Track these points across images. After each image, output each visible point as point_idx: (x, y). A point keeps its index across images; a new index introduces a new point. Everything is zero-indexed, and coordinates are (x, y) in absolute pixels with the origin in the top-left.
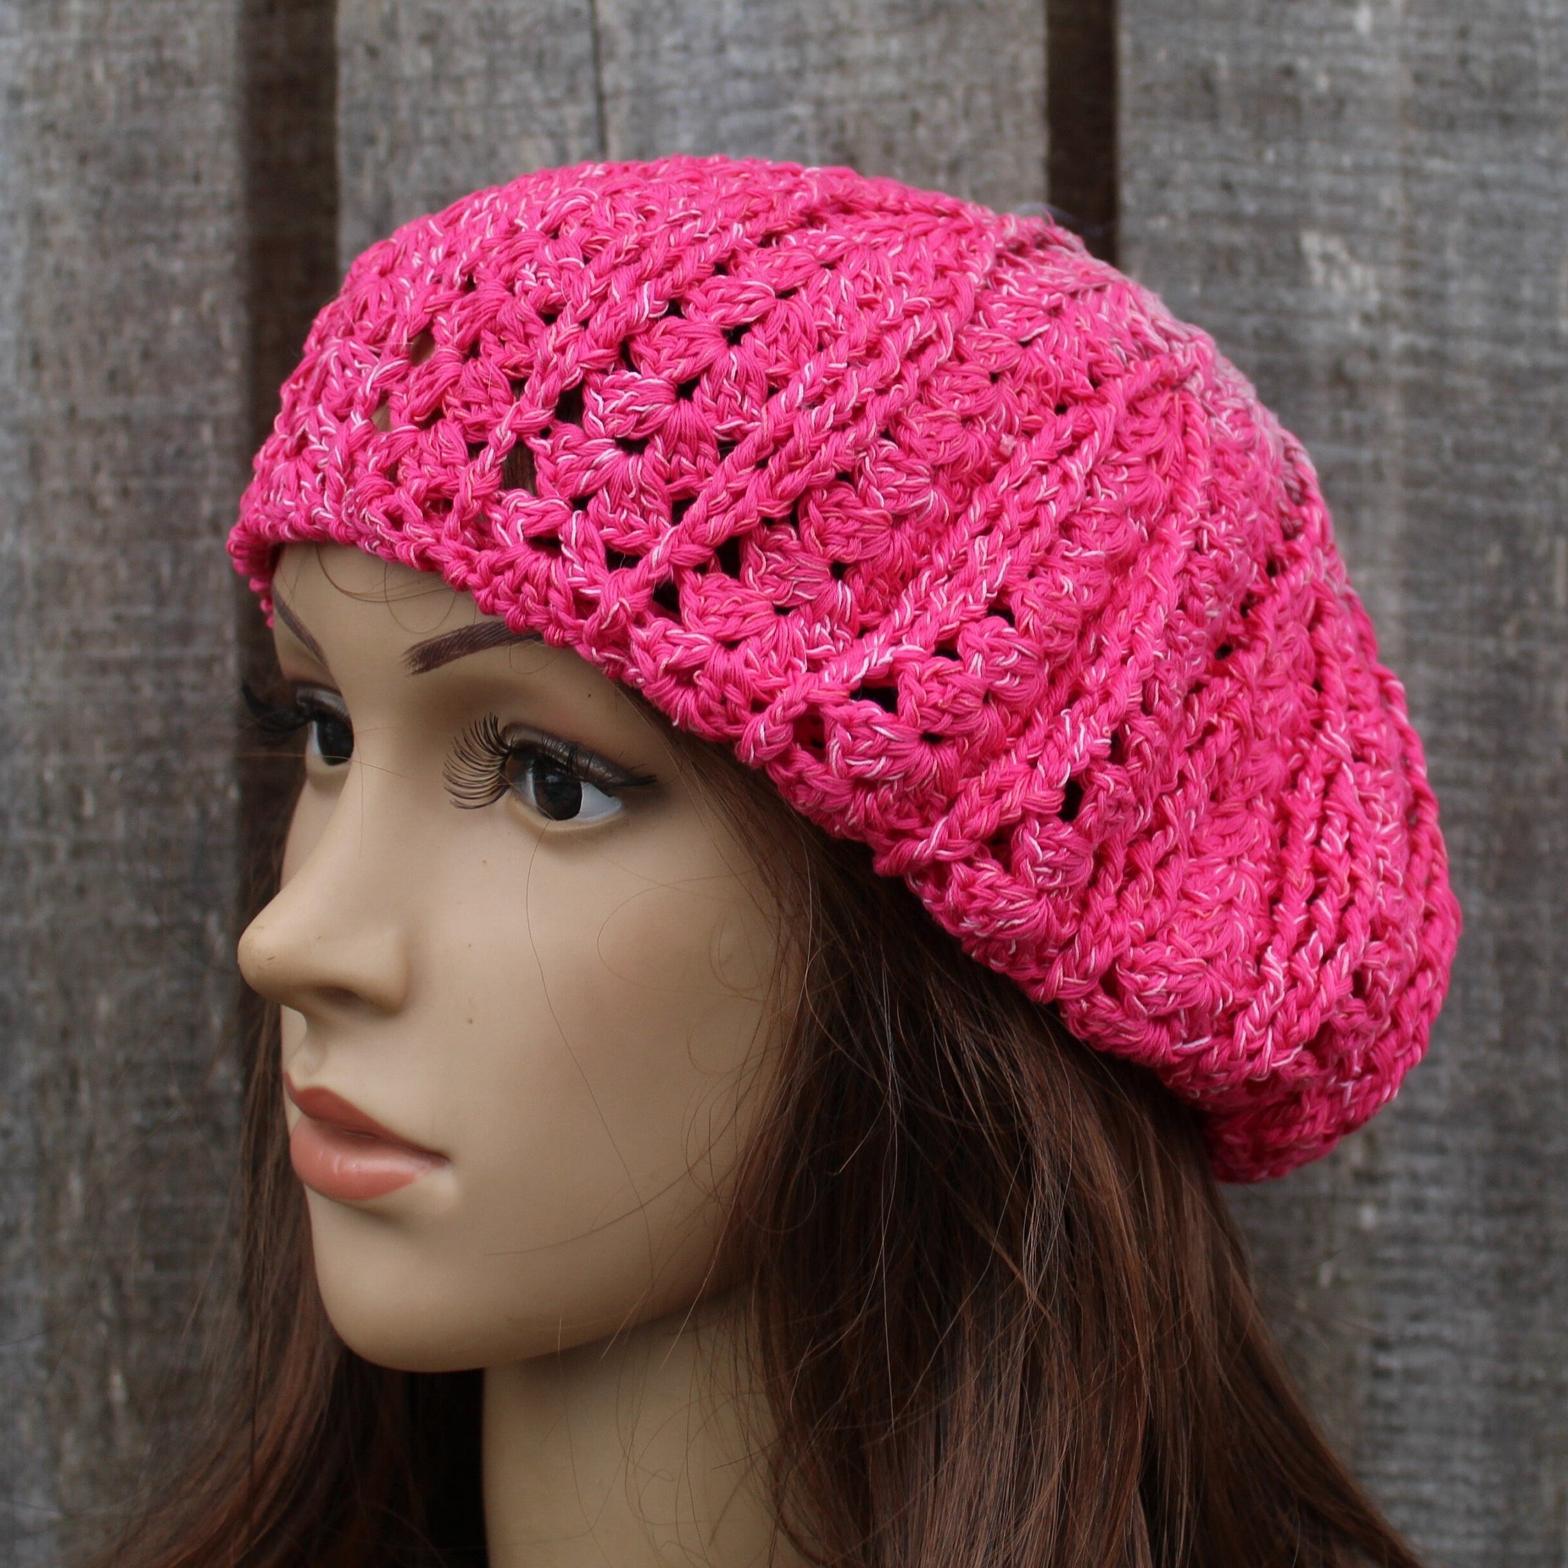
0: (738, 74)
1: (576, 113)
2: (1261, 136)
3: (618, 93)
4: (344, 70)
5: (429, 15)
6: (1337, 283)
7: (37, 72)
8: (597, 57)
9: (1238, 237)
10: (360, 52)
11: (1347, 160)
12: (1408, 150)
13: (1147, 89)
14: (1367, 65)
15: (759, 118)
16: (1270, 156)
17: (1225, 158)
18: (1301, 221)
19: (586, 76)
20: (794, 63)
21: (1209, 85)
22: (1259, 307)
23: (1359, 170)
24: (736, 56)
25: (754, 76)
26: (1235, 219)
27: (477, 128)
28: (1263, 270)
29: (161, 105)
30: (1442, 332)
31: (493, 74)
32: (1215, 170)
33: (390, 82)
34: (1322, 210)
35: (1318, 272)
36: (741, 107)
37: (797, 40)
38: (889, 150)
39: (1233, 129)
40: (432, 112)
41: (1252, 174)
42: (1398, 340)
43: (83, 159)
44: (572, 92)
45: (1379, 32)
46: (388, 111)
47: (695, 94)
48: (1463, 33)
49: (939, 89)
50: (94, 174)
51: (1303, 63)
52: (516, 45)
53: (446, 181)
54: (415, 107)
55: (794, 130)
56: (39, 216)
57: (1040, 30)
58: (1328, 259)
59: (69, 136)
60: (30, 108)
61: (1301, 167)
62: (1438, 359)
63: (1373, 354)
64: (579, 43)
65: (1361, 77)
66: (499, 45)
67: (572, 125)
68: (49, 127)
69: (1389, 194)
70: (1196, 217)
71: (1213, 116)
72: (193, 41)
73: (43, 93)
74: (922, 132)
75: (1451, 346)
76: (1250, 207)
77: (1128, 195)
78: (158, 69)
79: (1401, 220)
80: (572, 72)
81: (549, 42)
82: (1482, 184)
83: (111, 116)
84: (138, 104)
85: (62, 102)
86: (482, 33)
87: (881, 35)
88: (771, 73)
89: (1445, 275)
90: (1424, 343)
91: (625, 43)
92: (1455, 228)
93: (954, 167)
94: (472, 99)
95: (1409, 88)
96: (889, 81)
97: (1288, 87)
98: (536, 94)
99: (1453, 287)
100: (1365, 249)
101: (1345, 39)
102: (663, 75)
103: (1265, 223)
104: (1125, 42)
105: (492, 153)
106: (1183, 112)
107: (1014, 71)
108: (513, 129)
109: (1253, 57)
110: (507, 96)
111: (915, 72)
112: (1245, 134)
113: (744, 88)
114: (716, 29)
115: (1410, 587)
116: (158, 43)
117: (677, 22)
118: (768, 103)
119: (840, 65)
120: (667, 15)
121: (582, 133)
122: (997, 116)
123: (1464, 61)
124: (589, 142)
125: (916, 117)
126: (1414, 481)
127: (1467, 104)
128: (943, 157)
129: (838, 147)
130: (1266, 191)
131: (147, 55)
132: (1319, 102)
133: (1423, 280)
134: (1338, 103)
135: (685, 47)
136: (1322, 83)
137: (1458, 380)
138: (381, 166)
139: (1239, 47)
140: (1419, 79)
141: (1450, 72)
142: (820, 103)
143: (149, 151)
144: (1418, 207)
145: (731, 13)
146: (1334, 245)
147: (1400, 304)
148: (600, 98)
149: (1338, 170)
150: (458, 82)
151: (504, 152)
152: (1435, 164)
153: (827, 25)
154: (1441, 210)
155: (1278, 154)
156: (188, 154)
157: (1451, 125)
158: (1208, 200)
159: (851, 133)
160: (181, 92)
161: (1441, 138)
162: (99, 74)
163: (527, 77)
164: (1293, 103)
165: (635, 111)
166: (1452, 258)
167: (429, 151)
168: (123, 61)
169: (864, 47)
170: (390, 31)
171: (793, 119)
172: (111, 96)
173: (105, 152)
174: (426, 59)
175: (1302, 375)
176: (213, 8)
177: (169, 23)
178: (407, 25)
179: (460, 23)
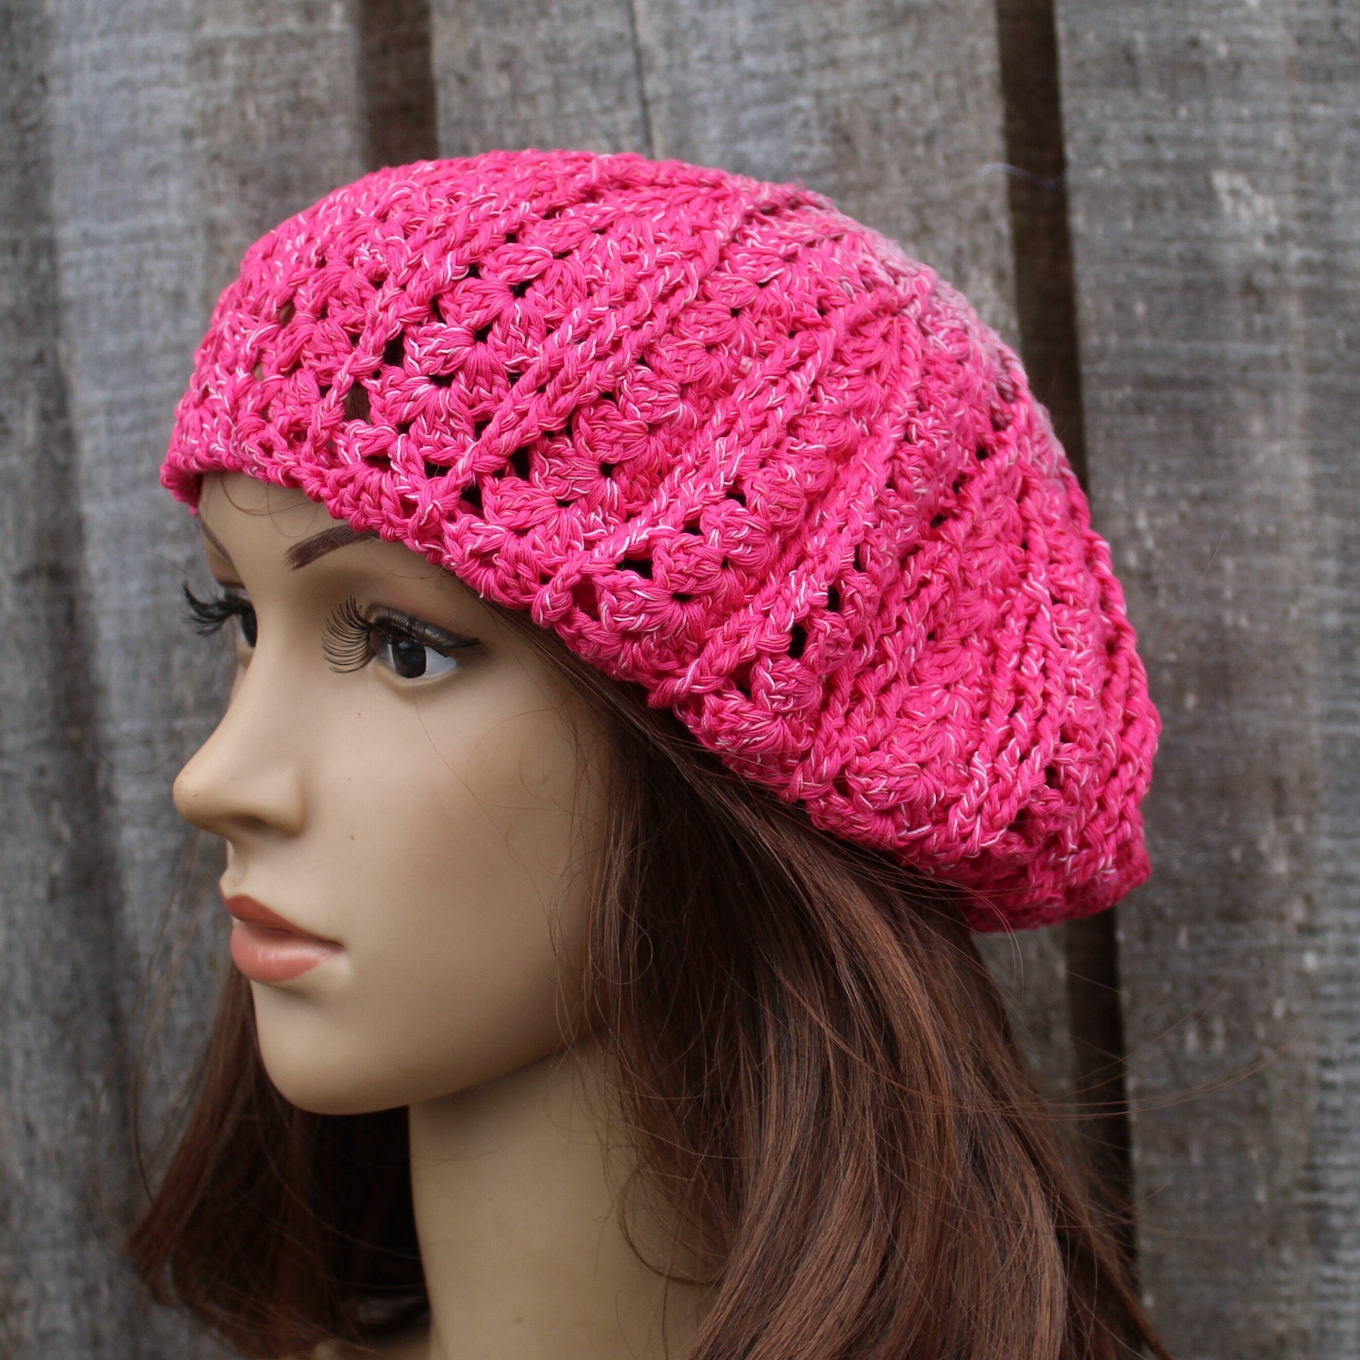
0: (752, 76)
1: (626, 117)
3: (658, 98)
4: (441, 96)
5: (505, 47)
6: (1243, 212)
7: (203, 115)
8: (640, 70)
9: (1160, 180)
10: (452, 80)
11: (1246, 112)
12: (1295, 100)
13: (1081, 65)
14: (1257, 33)
15: (771, 111)
16: (1183, 112)
17: (1147, 117)
18: (1213, 162)
19: (631, 87)
20: (797, 64)
21: (1130, 58)
22: (1182, 236)
23: (1256, 119)
24: (750, 62)
25: (765, 77)
26: (1157, 166)
27: (549, 134)
28: (1183, 205)
29: (302, 134)
30: (1331, 246)
31: (558, 90)
32: (1139, 127)
33: (477, 102)
34: (1228, 153)
35: (1227, 204)
36: (757, 102)
37: (797, 45)
38: (876, 128)
39: (1152, 94)
40: (513, 124)
41: (1169, 128)
42: (1295, 255)
43: (244, 181)
44: (622, 99)
46: (478, 125)
47: (719, 95)
49: (914, 76)
50: (253, 192)
51: (1206, 36)
52: (575, 66)
54: (499, 121)
55: (800, 117)
56: (212, 229)
57: (991, 22)
58: (1234, 193)
59: (231, 164)
60: (200, 143)
61: (1209, 119)
62: (1329, 267)
63: (1276, 268)
64: (624, 61)
65: (1252, 42)
66: (561, 67)
67: (624, 126)
68: (215, 158)
69: (1281, 137)
70: (1125, 166)
71: (1135, 84)
72: (323, 82)
73: (209, 131)
74: (902, 113)
75: (1339, 257)
76: (1169, 154)
77: (1070, 152)
78: (297, 106)
79: (1293, 157)
80: (621, 84)
81: (600, 61)
83: (263, 145)
84: (283, 134)
85: (225, 136)
86: (548, 59)
87: (865, 36)
88: (778, 74)
89: (1330, 200)
90: (1317, 256)
91: (661, 58)
92: (1337, 161)
93: (929, 139)
94: (543, 112)
95: (1293, 50)
96: (873, 73)
97: (1194, 56)
98: (593, 104)
99: (1338, 209)
100: (1264, 183)
101: (1238, 13)
102: (694, 81)
103: (1182, 167)
104: (1061, 28)
106: (1110, 81)
107: (973, 57)
108: (577, 133)
109: (1164, 33)
110: (570, 107)
111: (893, 65)
112: (1161, 97)
113: (758, 87)
114: (732, 43)
115: (1317, 454)
116: (295, 85)
117: (701, 38)
118: (776, 98)
119: (833, 63)
120: (693, 33)
121: (632, 132)
122: (961, 95)
123: (1336, 24)
124: (638, 139)
125: (896, 101)
126: (1315, 368)
127: (1342, 59)
128: (920, 132)
129: (836, 129)
130: (1182, 141)
131: (287, 95)
132: (1220, 65)
133: (1313, 204)
134: (1236, 66)
135: (708, 58)
136: (1222, 50)
137: (1346, 285)
139: (1152, 27)
140: (1301, 41)
141: (1326, 34)
142: (819, 95)
143: (294, 170)
144: (1306, 146)
145: (744, 29)
146: (1240, 182)
147: (1296, 226)
148: (645, 103)
149: (1239, 120)
150: (531, 99)
152: (1318, 110)
153: (821, 32)
154: (1325, 147)
155: (1190, 110)
156: (325, 170)
157: (1329, 77)
158: (1135, 151)
159: (845, 118)
160: (316, 123)
161: (1321, 88)
162: (251, 112)
163: (585, 91)
164: (1199, 69)
165: (672, 112)
166: (1336, 185)
168: (268, 101)
169: (851, 48)
170: (475, 61)
171: (798, 110)
172: (262, 130)
173: (260, 174)
174: (505, 83)
175: (1219, 288)
176: (336, 53)
177: (303, 68)
178: (488, 56)
179: (529, 53)
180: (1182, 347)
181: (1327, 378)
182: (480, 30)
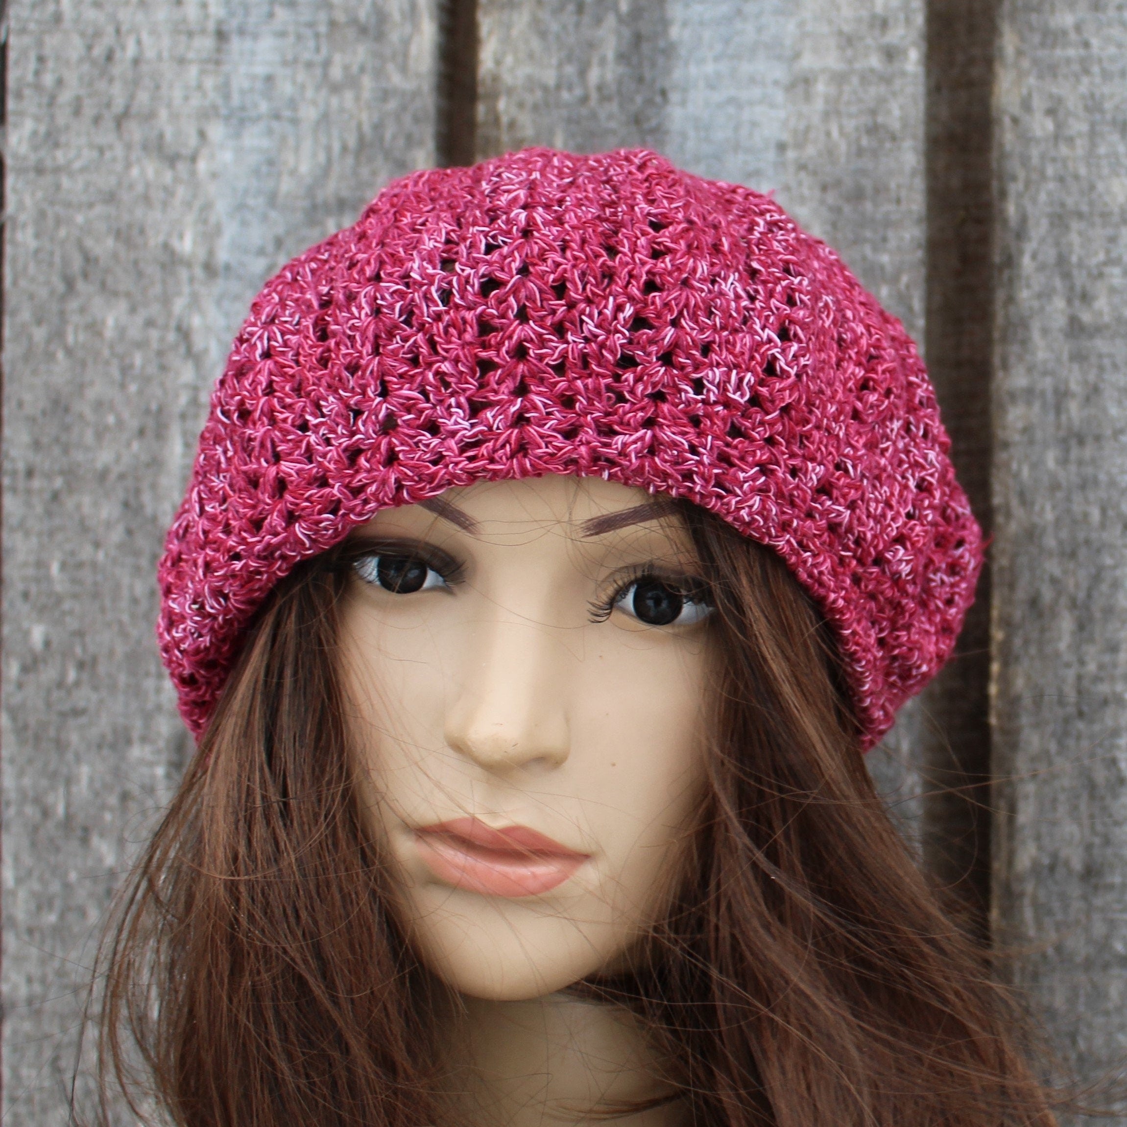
5: (1051, 96)
7: (795, 131)
27: (1083, 171)
29: (875, 153)
31: (1093, 134)
33: (1026, 140)
40: (1054, 160)
43: (824, 188)
46: (1025, 159)
50: (831, 198)
52: (1109, 117)
53: (1063, 205)
54: (1043, 157)
59: (814, 173)
60: (791, 155)
66: (1098, 117)
68: (803, 167)
72: (897, 112)
73: (799, 145)
78: (874, 130)
83: (843, 160)
84: (860, 153)
85: (811, 150)
86: (1087, 109)
94: (1080, 152)
98: (1121, 149)
105: (1092, 187)
108: (1106, 171)
110: (1102, 150)
116: (873, 113)
131: (866, 120)
138: (1020, 195)
143: (867, 184)
150: (1070, 141)
151: (1100, 186)
156: (893, 185)
160: (888, 145)
162: (835, 133)
167: (1051, 185)
168: (851, 124)
170: (1026, 105)
172: (843, 147)
173: (837, 184)
174: (1050, 125)
176: (909, 90)
177: (882, 101)
178: (1039, 104)
179: (1072, 102)
182: (1032, 80)
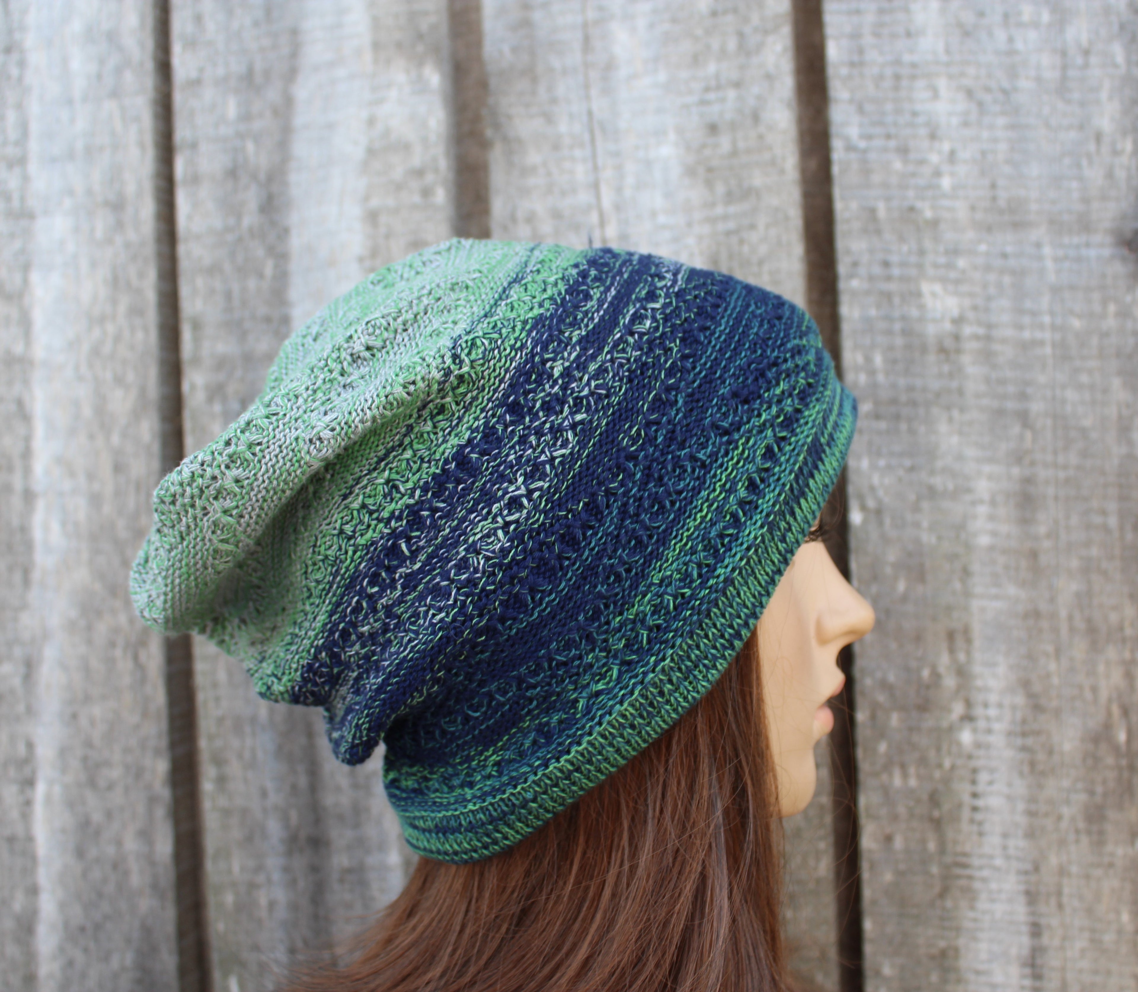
0: (663, 227)
2: (902, 239)
6: (938, 305)
8: (602, 223)
9: (892, 287)
11: (941, 248)
13: (848, 221)
14: (948, 204)
16: (905, 248)
17: (885, 251)
18: (920, 277)
20: (688, 220)
21: (875, 217)
22: (903, 318)
24: (662, 219)
25: (670, 228)
26: (889, 278)
28: (904, 301)
30: (990, 326)
32: (880, 257)
34: (931, 271)
35: (928, 301)
39: (888, 236)
41: (897, 258)
42: (970, 330)
45: (955, 188)
48: (993, 186)
49: (752, 227)
51: (919, 204)
57: (798, 199)
58: (934, 295)
61: (922, 252)
62: (988, 338)
63: (957, 338)
64: (594, 218)
65: (946, 210)
69: (963, 263)
70: (871, 278)
71: (878, 233)
74: (746, 249)
75: (994, 332)
77: (841, 270)
81: (579, 218)
82: (1005, 256)
87: (726, 205)
88: (677, 226)
89: (989, 299)
90: (981, 331)
91: (614, 217)
92: (993, 277)
95: (969, 213)
96: (731, 225)
97: (912, 215)
99: (994, 304)
100: (951, 289)
101: (937, 192)
103: (904, 279)
106: (864, 232)
109: (896, 203)
111: (742, 220)
112: (894, 238)
114: (652, 209)
117: (635, 206)
123: (994, 199)
125: (742, 241)
127: (997, 218)
130: (903, 264)
132: (927, 222)
133: (979, 302)
134: (935, 223)
137: (997, 347)
139: (888, 199)
140: (973, 208)
141: (988, 204)
142: (700, 238)
145: (658, 201)
146: (938, 288)
147: (969, 314)
149: (938, 253)
152: (982, 247)
155: (909, 247)
157: (989, 229)
158: (877, 270)
161: (986, 235)
164: (916, 223)
175: (924, 350)
180: (902, 382)
181: (985, 402)
